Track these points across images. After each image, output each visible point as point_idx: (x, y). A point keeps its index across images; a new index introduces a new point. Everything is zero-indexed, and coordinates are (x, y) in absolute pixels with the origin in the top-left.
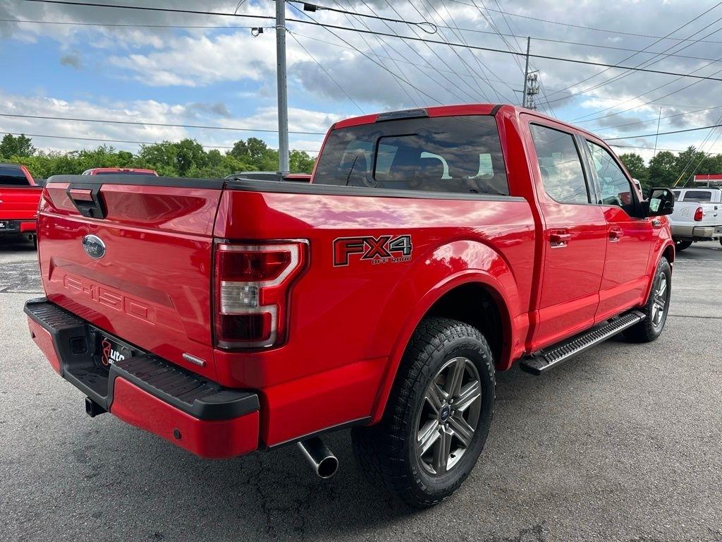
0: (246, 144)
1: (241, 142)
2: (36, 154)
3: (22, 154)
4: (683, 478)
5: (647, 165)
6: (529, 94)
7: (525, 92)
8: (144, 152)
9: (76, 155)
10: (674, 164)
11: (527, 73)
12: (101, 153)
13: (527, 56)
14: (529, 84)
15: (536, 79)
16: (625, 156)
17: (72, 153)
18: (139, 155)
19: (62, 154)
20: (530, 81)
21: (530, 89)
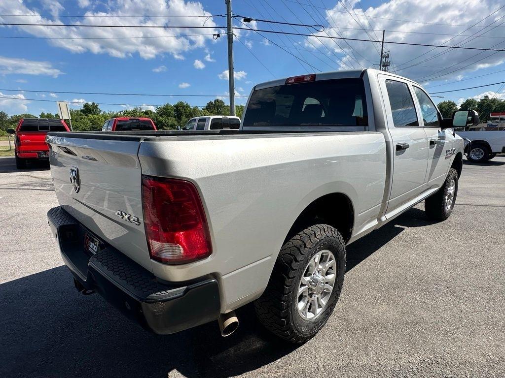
0: (214, 103)
1: (211, 102)
2: (102, 113)
5: (459, 107)
6: (383, 66)
7: (380, 65)
8: (158, 110)
9: (122, 113)
10: (476, 106)
11: (382, 53)
12: (135, 112)
13: (383, 42)
14: (384, 60)
15: (388, 57)
16: (445, 103)
17: (120, 112)
18: (155, 112)
19: (115, 113)
20: (384, 58)
21: (384, 63)
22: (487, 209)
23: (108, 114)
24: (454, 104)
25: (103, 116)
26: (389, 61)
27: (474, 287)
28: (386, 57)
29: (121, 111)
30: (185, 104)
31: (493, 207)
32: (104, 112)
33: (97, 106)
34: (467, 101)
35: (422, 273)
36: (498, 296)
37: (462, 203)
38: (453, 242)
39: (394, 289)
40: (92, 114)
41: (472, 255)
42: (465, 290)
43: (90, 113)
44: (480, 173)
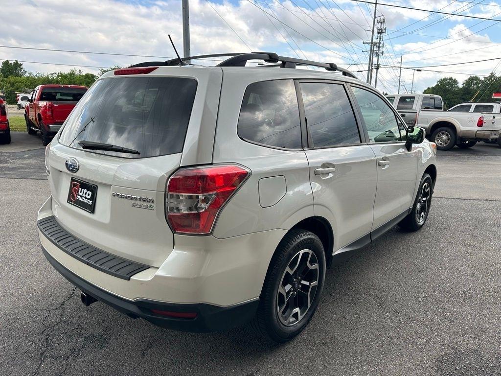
2: (27, 75)
3: (17, 75)
5: (461, 86)
6: (378, 33)
7: (373, 31)
9: (55, 76)
11: (375, 18)
12: (72, 75)
14: (379, 26)
15: (384, 22)
16: (445, 79)
17: (52, 74)
19: (46, 75)
20: (380, 24)
21: (379, 29)
23: (36, 76)
24: (455, 82)
25: (28, 78)
26: (384, 28)
28: (381, 23)
29: (54, 74)
32: (30, 74)
33: (21, 65)
34: (470, 78)
40: (14, 76)
43: (11, 74)
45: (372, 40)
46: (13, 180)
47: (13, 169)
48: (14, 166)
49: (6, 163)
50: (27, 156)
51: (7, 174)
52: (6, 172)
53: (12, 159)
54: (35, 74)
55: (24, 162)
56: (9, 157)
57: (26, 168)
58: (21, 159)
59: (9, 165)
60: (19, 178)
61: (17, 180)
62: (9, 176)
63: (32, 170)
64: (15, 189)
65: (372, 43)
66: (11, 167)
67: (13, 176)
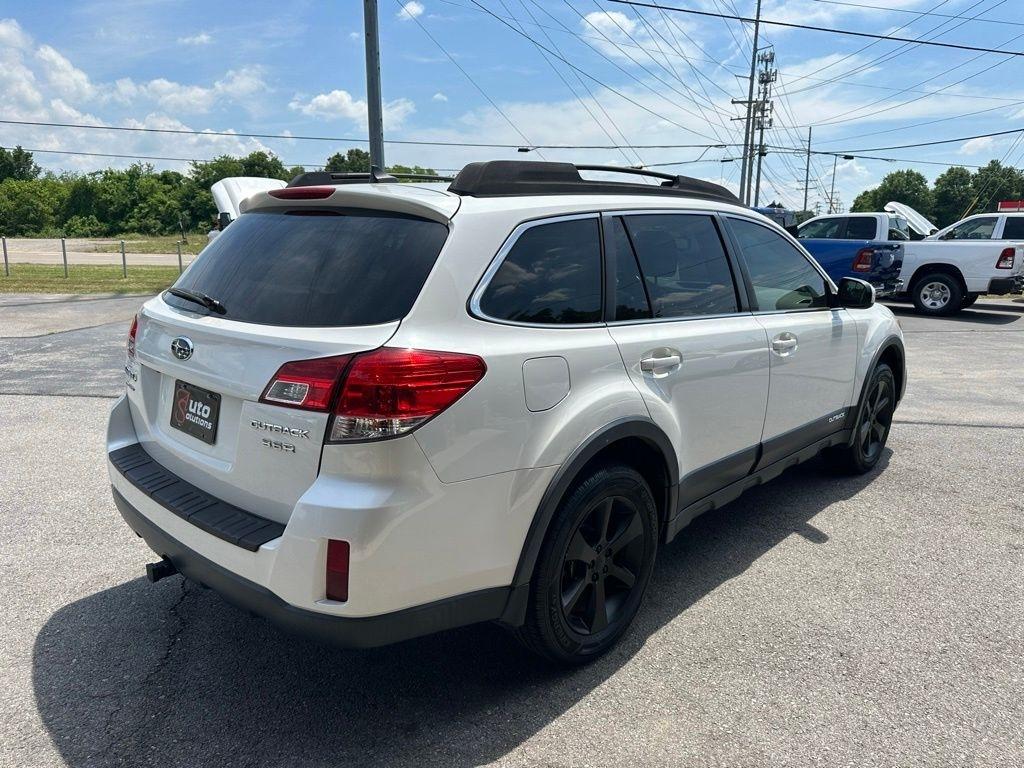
0: (346, 159)
1: (338, 156)
2: (42, 176)
3: (22, 176)
4: (877, 739)
5: (931, 186)
6: (761, 82)
7: (752, 78)
8: (197, 173)
9: (100, 177)
10: (970, 185)
11: (756, 50)
12: (134, 174)
13: (757, 22)
14: (761, 67)
15: (772, 59)
16: (899, 174)
17: (94, 174)
18: (190, 177)
19: (80, 176)
20: (764, 63)
21: (763, 75)
22: (967, 433)
23: (62, 177)
24: (920, 179)
25: (45, 183)
26: (773, 71)
27: (907, 650)
28: (767, 61)
29: (97, 173)
30: (269, 159)
31: (983, 429)
32: (49, 174)
33: (29, 156)
34: (951, 171)
35: (784, 614)
36: (964, 675)
37: (913, 419)
38: (875, 523)
39: (703, 665)
40: (15, 179)
41: (917, 558)
42: (884, 660)
43: (11, 175)
44: (965, 342)
45: (751, 97)
46: (23, 397)
47: (20, 375)
48: (22, 367)
49: (7, 361)
50: (49, 345)
51: (11, 385)
52: (7, 381)
53: (17, 353)
54: (58, 175)
55: (45, 359)
56: (11, 347)
57: (48, 373)
58: (35, 351)
59: (12, 365)
60: (36, 394)
61: (32, 399)
62: (13, 390)
63: (62, 376)
64: (27, 418)
65: (750, 102)
66: (16, 370)
67: (21, 389)
